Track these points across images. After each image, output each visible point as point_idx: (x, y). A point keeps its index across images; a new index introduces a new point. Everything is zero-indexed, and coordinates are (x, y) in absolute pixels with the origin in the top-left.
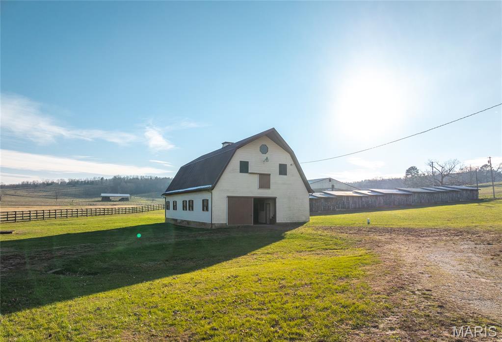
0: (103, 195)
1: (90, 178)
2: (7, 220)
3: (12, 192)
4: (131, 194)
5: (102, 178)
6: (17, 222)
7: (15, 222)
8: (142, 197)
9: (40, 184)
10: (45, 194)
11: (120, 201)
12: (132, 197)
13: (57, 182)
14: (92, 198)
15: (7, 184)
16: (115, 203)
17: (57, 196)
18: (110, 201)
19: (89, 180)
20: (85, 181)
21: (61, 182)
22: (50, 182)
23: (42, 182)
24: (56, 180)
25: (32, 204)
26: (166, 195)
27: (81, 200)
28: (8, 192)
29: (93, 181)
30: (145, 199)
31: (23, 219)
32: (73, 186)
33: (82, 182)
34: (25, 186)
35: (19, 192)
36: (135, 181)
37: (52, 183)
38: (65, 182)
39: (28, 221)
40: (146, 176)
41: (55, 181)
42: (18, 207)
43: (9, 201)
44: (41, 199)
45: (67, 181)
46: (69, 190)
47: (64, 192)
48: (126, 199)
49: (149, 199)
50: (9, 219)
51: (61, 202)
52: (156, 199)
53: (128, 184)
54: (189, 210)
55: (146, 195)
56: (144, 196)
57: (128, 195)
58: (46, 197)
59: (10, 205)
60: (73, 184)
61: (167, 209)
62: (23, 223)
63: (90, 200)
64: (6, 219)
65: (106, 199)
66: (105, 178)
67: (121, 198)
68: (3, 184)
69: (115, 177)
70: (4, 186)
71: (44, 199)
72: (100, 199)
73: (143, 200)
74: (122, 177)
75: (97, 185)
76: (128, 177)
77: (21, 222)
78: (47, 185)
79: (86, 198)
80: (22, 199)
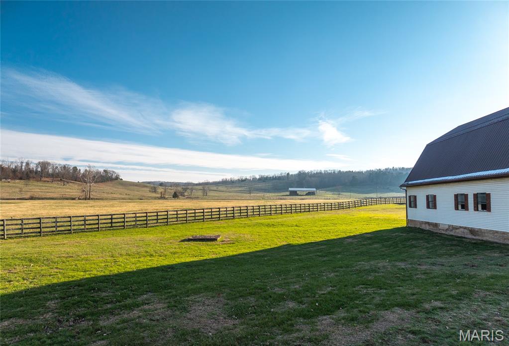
0: (290, 189)
1: (278, 174)
2: (212, 218)
3: (215, 188)
4: (317, 188)
5: (288, 174)
6: (221, 220)
7: (219, 220)
8: (327, 191)
9: (236, 181)
10: (240, 189)
11: (307, 195)
12: (318, 191)
13: (250, 178)
14: (280, 192)
15: (211, 181)
16: (303, 197)
17: (250, 191)
18: (298, 195)
19: (277, 175)
20: (273, 177)
21: (253, 178)
22: (244, 178)
23: (237, 179)
24: (248, 176)
25: (231, 198)
26: (407, 186)
27: (271, 194)
28: (212, 188)
29: (280, 177)
30: (330, 193)
31: (227, 217)
32: (264, 182)
33: (270, 177)
34: (224, 183)
35: (220, 188)
36: (319, 175)
37: (246, 180)
38: (256, 178)
39: (232, 219)
40: (329, 170)
41: (248, 178)
42: (220, 202)
43: (214, 196)
44: (238, 194)
45: (258, 177)
46: (259, 185)
47: (256, 187)
48: (312, 193)
49: (335, 193)
50: (213, 216)
51: (255, 196)
52: (342, 193)
53: (312, 178)
54: (476, 209)
55: (330, 189)
56: (329, 190)
57: (314, 189)
58: (240, 192)
59: (214, 199)
60: (263, 179)
61: (410, 206)
62: (227, 221)
63: (279, 194)
64: (210, 217)
65: (294, 193)
66: (291, 174)
67: (307, 192)
68: (208, 181)
69: (300, 172)
70: (209, 182)
71: (240, 194)
72: (288, 193)
73: (328, 194)
74: (307, 172)
75: (284, 179)
76: (312, 171)
77: (225, 219)
78: (242, 181)
79: (275, 192)
80: (222, 194)
